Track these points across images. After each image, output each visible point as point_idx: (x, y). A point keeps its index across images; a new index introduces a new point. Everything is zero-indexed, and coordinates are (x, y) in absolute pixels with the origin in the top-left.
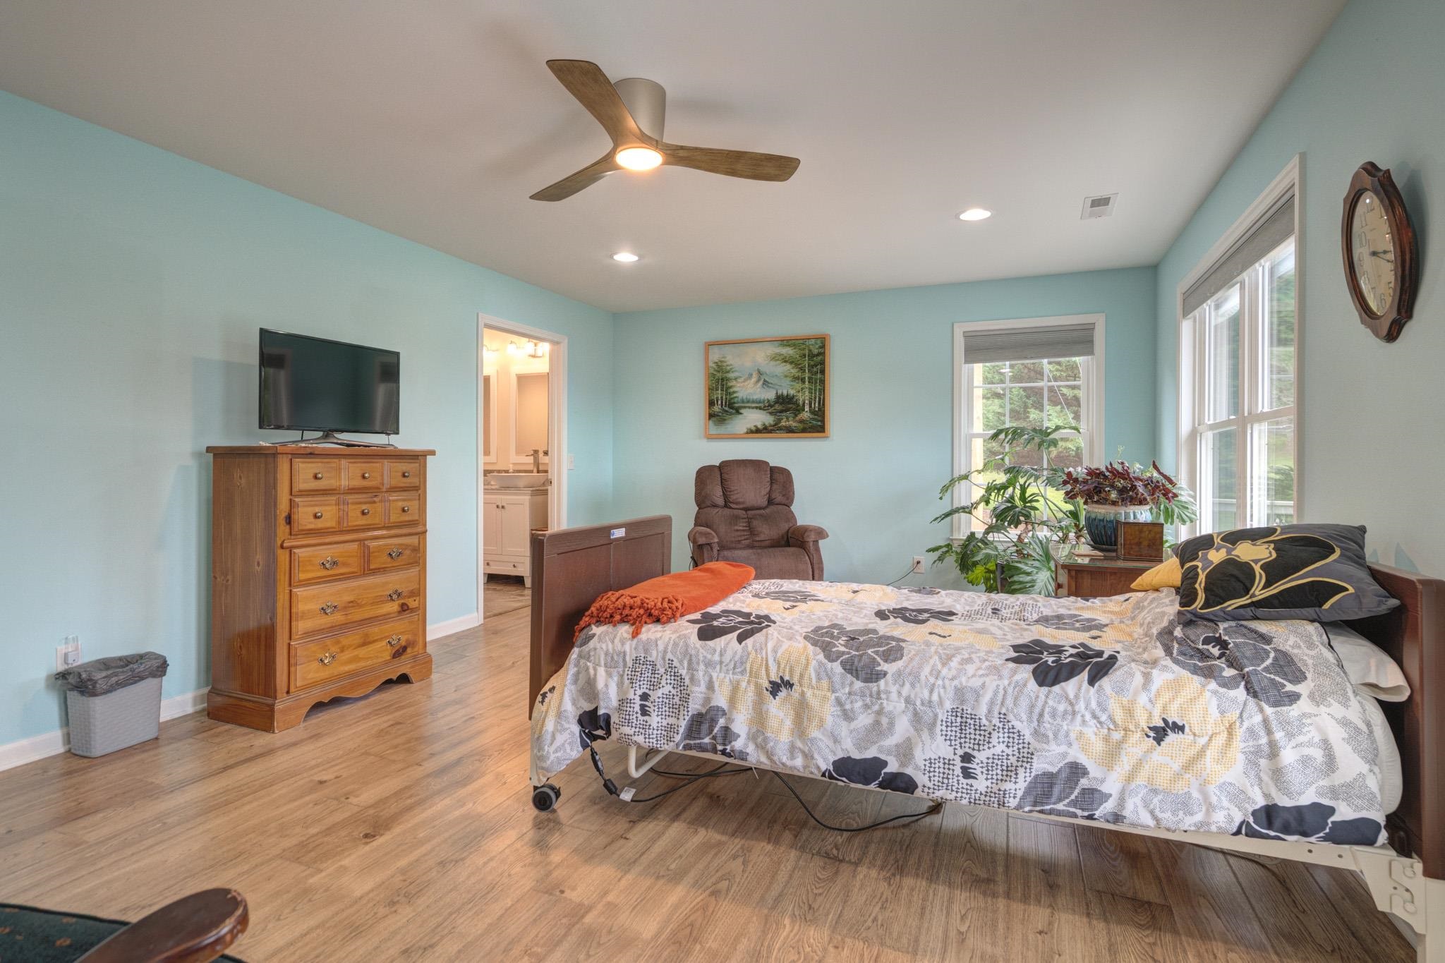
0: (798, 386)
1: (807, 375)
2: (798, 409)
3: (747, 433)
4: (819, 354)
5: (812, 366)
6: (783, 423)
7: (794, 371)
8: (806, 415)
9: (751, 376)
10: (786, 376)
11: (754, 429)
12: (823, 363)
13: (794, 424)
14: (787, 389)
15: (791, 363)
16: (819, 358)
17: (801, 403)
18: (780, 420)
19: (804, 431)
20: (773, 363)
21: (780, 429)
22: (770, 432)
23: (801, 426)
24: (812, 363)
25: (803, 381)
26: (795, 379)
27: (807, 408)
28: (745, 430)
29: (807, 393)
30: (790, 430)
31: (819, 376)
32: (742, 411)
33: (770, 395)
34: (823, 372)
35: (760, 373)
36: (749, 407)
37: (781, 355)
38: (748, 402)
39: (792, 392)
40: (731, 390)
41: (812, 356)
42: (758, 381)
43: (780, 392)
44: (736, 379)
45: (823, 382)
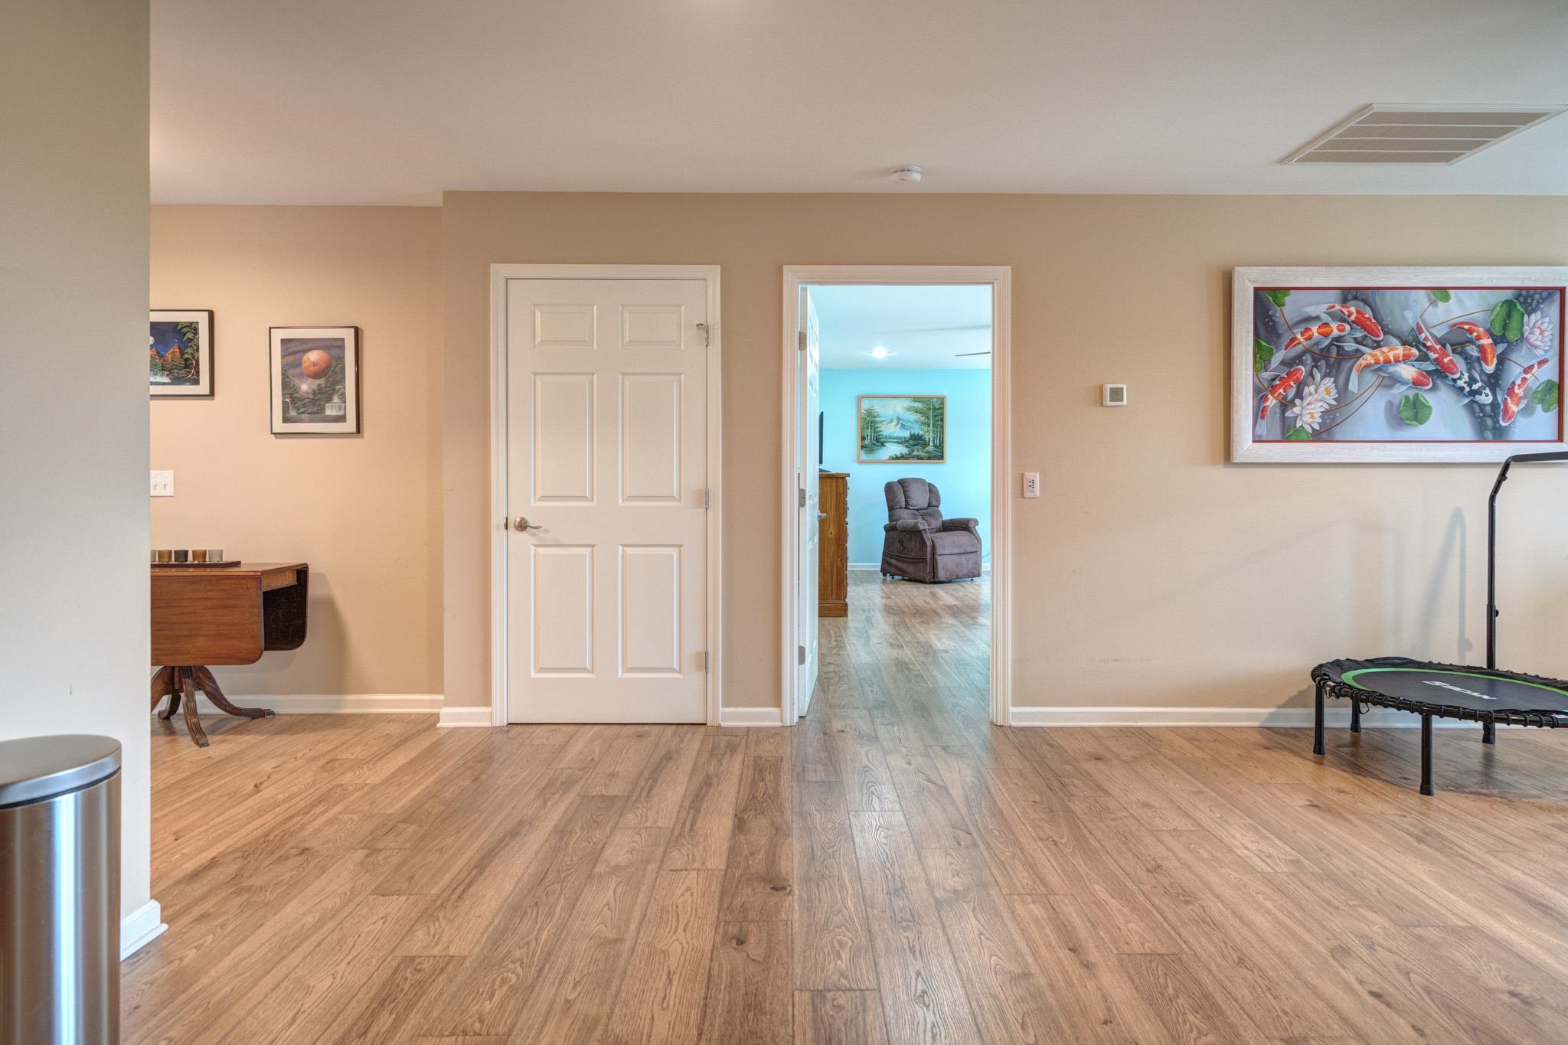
0: (925, 428)
1: (931, 423)
2: (926, 444)
3: (889, 459)
4: (939, 409)
5: (935, 416)
6: (915, 453)
7: (923, 419)
8: (930, 448)
9: (892, 420)
10: (917, 422)
11: (894, 457)
12: (942, 414)
13: (923, 454)
14: (917, 430)
15: (921, 413)
16: (940, 411)
17: (927, 440)
18: (913, 451)
19: (929, 458)
20: (908, 412)
21: (913, 457)
22: (906, 459)
23: (927, 455)
24: (935, 414)
25: (929, 426)
26: (923, 424)
27: (931, 444)
28: (888, 457)
29: (931, 434)
30: (920, 458)
31: (939, 423)
32: (886, 444)
33: (906, 434)
34: (942, 420)
35: (899, 419)
36: (891, 442)
37: (914, 407)
38: (890, 438)
39: (921, 433)
40: (878, 430)
41: (934, 409)
42: (897, 425)
43: (913, 432)
44: (881, 422)
45: (942, 427)
